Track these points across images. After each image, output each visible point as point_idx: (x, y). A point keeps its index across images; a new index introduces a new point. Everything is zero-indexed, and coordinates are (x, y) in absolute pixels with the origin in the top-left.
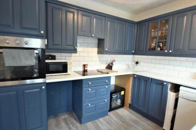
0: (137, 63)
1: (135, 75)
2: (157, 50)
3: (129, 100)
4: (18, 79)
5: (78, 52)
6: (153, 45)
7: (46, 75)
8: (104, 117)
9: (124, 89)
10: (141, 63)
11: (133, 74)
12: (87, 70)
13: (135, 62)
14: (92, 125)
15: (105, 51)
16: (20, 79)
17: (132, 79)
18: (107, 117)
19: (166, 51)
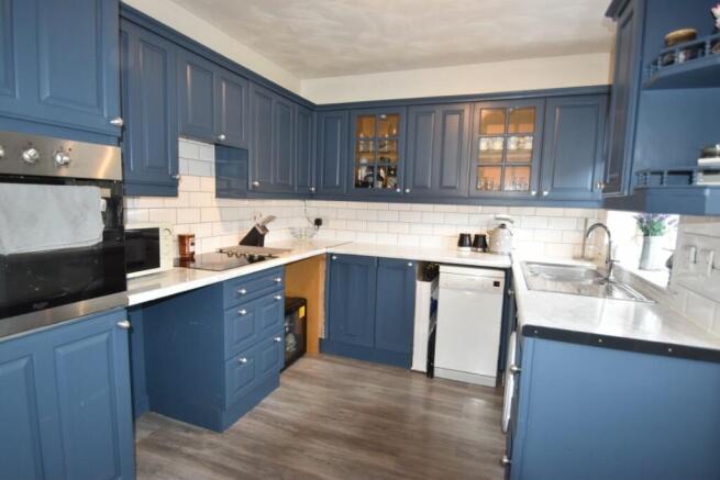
0: (318, 222)
1: (332, 255)
2: (376, 186)
3: (318, 329)
4: (35, 306)
5: (180, 193)
6: (362, 173)
7: (129, 275)
9: (303, 302)
10: (331, 223)
11: (327, 253)
12: (193, 253)
13: (313, 221)
14: (254, 422)
15: (250, 187)
16: (46, 304)
17: (325, 268)
18: (278, 389)
19: (398, 190)
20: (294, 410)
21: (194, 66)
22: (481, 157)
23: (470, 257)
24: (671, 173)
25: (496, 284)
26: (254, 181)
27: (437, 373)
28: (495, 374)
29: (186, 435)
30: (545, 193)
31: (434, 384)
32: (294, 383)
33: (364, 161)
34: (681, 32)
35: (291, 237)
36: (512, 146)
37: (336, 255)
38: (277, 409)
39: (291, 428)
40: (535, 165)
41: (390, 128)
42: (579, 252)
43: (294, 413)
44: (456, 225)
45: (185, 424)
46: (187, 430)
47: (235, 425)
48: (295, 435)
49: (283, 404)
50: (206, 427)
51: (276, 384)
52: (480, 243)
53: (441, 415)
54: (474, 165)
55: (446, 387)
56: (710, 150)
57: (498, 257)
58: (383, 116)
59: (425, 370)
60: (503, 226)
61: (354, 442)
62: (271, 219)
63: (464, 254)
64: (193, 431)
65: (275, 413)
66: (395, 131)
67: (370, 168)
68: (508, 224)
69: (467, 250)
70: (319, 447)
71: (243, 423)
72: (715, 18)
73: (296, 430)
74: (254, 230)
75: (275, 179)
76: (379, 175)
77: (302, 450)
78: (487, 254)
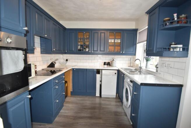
0: (67, 60)
5: (35, 53)
8: (62, 109)
11: (72, 69)
13: (65, 60)
14: (60, 118)
17: (72, 72)
18: (63, 107)
19: (90, 52)
20: (71, 112)
21: (38, 13)
22: (109, 44)
23: (107, 68)
24: (163, 48)
25: (115, 74)
26: (54, 49)
27: (102, 96)
28: (115, 95)
29: (40, 127)
30: (124, 52)
31: (102, 99)
32: (67, 105)
33: (79, 44)
34: (167, 19)
35: (60, 64)
36: (116, 42)
37: (75, 69)
38: (66, 113)
39: (72, 118)
40: (121, 46)
41: (87, 36)
42: (129, 65)
43: (71, 113)
44: (103, 60)
45: (39, 123)
46: (41, 125)
47: (55, 120)
48: (74, 119)
49: (67, 111)
50: (46, 123)
51: (62, 106)
52: (109, 64)
53: (107, 106)
54: (108, 46)
55: (105, 99)
56: (171, 44)
57: (113, 67)
58: (84, 33)
59: (99, 96)
60: (114, 60)
61: (91, 118)
62: (57, 60)
63: (105, 67)
64: (43, 125)
65: (66, 114)
66: (88, 37)
67: (81, 46)
68: (115, 59)
69: (106, 66)
70: (81, 121)
71: (57, 119)
72: (174, 16)
73: (74, 118)
74: (52, 63)
75: (58, 48)
76: (84, 48)
77: (78, 123)
78: (110, 67)
